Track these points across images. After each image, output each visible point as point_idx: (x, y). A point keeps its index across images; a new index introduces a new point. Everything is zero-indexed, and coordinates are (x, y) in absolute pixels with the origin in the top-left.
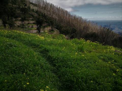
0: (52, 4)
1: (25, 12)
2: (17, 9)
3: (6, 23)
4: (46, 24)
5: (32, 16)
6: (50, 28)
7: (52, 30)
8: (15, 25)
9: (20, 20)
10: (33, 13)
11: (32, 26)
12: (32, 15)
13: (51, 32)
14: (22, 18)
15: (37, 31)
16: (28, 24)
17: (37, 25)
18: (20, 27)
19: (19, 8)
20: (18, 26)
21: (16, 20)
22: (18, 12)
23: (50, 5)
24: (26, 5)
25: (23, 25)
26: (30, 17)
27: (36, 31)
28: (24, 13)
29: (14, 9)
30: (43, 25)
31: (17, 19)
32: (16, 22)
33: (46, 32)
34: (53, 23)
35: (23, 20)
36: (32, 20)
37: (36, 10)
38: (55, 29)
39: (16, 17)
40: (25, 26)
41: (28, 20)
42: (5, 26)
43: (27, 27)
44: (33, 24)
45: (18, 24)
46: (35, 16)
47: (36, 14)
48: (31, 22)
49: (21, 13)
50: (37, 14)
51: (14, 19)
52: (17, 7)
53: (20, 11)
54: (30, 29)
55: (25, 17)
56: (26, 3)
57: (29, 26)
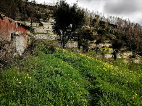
0: (137, 24)
1: (102, 35)
2: (94, 31)
3: (81, 45)
4: (125, 48)
5: (109, 39)
6: (131, 53)
7: (134, 57)
8: (89, 47)
9: (95, 43)
10: (111, 35)
11: (108, 49)
12: (109, 37)
13: (132, 58)
14: (97, 41)
15: (113, 56)
16: (103, 47)
17: (114, 49)
19: (96, 30)
20: (93, 49)
21: (91, 43)
23: (134, 25)
24: (104, 27)
25: (98, 48)
26: (107, 40)
27: (111, 56)
28: (100, 35)
29: (91, 31)
30: (122, 49)
31: (93, 41)
32: (90, 45)
33: (125, 59)
34: (136, 47)
35: (97, 43)
36: (109, 43)
37: (115, 31)
38: (139, 55)
39: (92, 39)
40: (99, 49)
41: (104, 43)
42: (79, 48)
43: (101, 50)
44: (109, 47)
45: (92, 47)
46: (113, 38)
48: (108, 45)
49: (97, 36)
50: (116, 36)
51: (90, 42)
52: (94, 29)
53: (97, 33)
54: (104, 53)
55: (100, 40)
56: (104, 25)
57: (104, 50)
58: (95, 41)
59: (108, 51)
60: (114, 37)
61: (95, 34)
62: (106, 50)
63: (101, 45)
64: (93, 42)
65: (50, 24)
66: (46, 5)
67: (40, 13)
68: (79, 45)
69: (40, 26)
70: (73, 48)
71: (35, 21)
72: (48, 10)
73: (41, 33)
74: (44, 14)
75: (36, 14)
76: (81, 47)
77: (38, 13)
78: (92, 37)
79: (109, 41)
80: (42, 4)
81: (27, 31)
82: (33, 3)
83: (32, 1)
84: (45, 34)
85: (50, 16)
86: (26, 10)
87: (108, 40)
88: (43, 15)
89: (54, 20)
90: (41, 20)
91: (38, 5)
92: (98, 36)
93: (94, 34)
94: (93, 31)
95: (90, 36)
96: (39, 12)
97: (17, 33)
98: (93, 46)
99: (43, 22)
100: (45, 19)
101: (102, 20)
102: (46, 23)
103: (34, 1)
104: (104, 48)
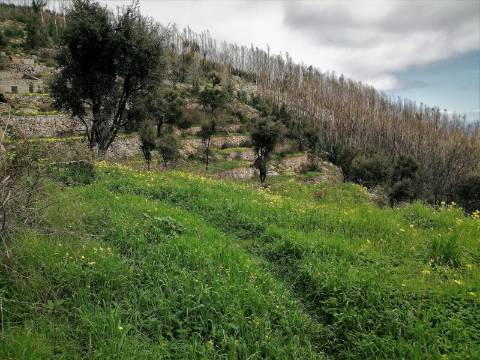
0: (311, 68)
1: (214, 106)
2: (188, 96)
3: (153, 147)
4: (287, 145)
5: (237, 119)
6: (306, 157)
7: (313, 168)
8: (181, 152)
9: (198, 135)
10: (242, 107)
11: (239, 153)
12: (239, 115)
13: (310, 173)
14: (204, 128)
15: (255, 173)
16: (224, 147)
17: (256, 150)
18: (197, 159)
19: (194, 92)
20: (191, 157)
21: (183, 136)
22: (192, 105)
23: (303, 71)
24: (217, 81)
25: (208, 152)
26: (231, 122)
27: (251, 172)
28: (210, 108)
29: (179, 98)
30: (279, 149)
31: (189, 130)
32: (182, 142)
33: (290, 176)
34: (317, 139)
35: (206, 134)
36: (240, 132)
37: (252, 94)
38: (326, 162)
39: (185, 125)
40: (212, 156)
41: (225, 134)
42: (148, 156)
43: (219, 157)
44: (244, 145)
45: (190, 149)
46: (249, 116)
47: (251, 108)
48: (237, 139)
49: (201, 110)
50: (257, 108)
51: (178, 132)
52: (188, 90)
53: (200, 103)
54: (230, 165)
55: (214, 124)
56: (217, 74)
57: (226, 156)
58: (197, 129)
59: (238, 158)
60: (251, 113)
62: (233, 154)
63: (218, 141)
64: (191, 134)
68: (147, 146)
76: (152, 153)
78: (186, 115)
79: (238, 127)
85: (14, 45)
87: (236, 123)
89: (32, 61)
92: (204, 110)
93: (189, 106)
94: (183, 94)
95: (180, 114)
98: (191, 145)
101: (208, 57)
104: (226, 151)
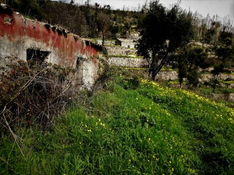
1: (225, 57)
2: (210, 51)
3: (184, 76)
8: (200, 80)
9: (212, 72)
14: (216, 68)
16: (228, 80)
18: (209, 85)
19: (214, 49)
20: (206, 83)
21: (203, 72)
24: (230, 43)
25: (216, 81)
28: (222, 57)
29: (204, 51)
31: (207, 69)
32: (202, 75)
39: (205, 66)
41: (229, 73)
42: (181, 81)
43: (223, 85)
45: (206, 79)
49: (216, 59)
51: (201, 70)
52: (210, 48)
53: (216, 55)
54: (229, 91)
55: (222, 66)
56: (230, 39)
57: (228, 85)
58: (211, 69)
61: (211, 55)
62: (233, 85)
63: (224, 76)
64: (207, 71)
65: (132, 40)
66: (127, 10)
67: (116, 24)
68: (181, 75)
69: (116, 44)
70: (170, 80)
71: (109, 38)
72: (130, 18)
73: (117, 57)
74: (123, 25)
75: (111, 27)
76: (184, 79)
77: (114, 25)
78: (206, 61)
80: (121, 10)
81: (98, 53)
82: (106, 9)
83: (105, 6)
84: (124, 57)
85: (132, 28)
86: (96, 21)
88: (121, 26)
89: (138, 35)
90: (118, 34)
91: (114, 12)
92: (218, 59)
93: (209, 56)
94: (207, 50)
95: (203, 60)
96: (115, 22)
97: (84, 56)
98: (207, 77)
99: (121, 38)
100: (125, 33)
101: (225, 31)
102: (125, 40)
103: (108, 6)
104: (227, 82)
